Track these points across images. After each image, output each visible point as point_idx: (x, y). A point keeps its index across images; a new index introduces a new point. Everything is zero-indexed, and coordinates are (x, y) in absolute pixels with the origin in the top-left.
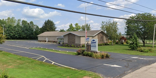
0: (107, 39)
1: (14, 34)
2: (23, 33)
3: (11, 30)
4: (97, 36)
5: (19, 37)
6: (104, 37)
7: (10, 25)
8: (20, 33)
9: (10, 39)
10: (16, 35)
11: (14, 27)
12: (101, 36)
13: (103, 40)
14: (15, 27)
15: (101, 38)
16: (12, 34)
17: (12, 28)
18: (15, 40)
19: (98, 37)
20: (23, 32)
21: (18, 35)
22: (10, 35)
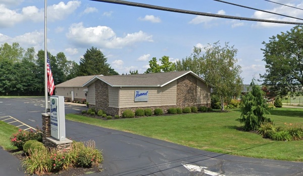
0: (207, 94)
1: (14, 82)
2: (36, 80)
3: (7, 72)
4: (175, 87)
5: (26, 89)
6: (199, 89)
7: (7, 62)
8: (29, 80)
9: (5, 95)
10: (18, 86)
11: (15, 66)
12: (187, 86)
13: (194, 99)
14: (17, 66)
15: (189, 93)
16: (8, 83)
17: (11, 68)
18: (17, 95)
19: (178, 89)
20: (36, 77)
21: (24, 86)
22: (4, 84)
